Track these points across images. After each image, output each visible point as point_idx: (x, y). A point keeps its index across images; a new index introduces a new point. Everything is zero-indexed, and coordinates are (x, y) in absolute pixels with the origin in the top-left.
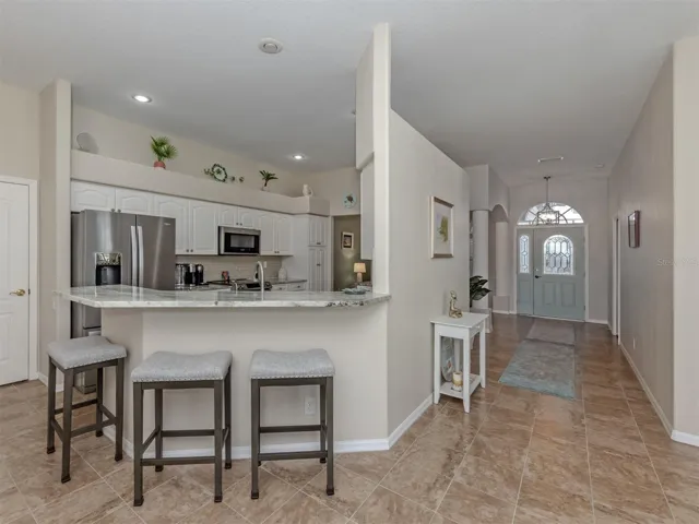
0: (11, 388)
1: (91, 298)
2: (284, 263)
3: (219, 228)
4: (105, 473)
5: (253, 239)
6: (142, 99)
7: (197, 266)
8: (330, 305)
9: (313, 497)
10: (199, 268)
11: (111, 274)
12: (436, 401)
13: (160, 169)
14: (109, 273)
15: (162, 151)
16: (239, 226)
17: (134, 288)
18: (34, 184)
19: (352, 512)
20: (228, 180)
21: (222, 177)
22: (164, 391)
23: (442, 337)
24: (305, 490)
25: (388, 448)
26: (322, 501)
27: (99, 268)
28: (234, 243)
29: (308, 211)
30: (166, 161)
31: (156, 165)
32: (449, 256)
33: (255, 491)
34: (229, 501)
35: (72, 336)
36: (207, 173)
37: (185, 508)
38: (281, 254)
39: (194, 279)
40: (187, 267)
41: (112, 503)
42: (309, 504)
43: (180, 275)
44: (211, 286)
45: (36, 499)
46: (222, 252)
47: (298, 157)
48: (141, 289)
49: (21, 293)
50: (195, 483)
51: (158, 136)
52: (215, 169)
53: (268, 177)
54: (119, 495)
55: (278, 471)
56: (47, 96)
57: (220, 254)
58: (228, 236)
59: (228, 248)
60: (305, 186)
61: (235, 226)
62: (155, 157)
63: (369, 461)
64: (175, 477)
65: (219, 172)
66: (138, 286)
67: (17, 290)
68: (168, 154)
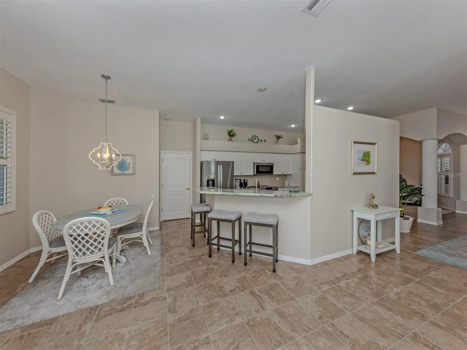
0: (185, 220)
1: (206, 191)
2: (288, 177)
3: (254, 163)
4: (204, 247)
5: (270, 167)
6: (222, 118)
7: (244, 180)
8: (276, 196)
9: (267, 271)
10: (246, 181)
11: (212, 183)
12: (355, 253)
13: (230, 142)
14: (211, 182)
15: (231, 134)
16: (263, 162)
17: (219, 189)
18: (191, 153)
19: (280, 280)
20: (259, 142)
21: (256, 141)
22: (220, 222)
23: (359, 219)
24: (265, 268)
25: (310, 264)
26: (270, 273)
27: (208, 181)
28: (261, 169)
29: (300, 152)
30: (232, 138)
31: (229, 140)
32: (374, 173)
33: (246, 263)
34: (237, 264)
35: (201, 203)
36: (249, 140)
37: (223, 262)
38: (285, 173)
39: (244, 185)
40: (240, 180)
41: (204, 255)
42: (264, 272)
43: (238, 184)
44: (250, 188)
45: (186, 249)
46: (255, 174)
47: (293, 126)
48: (221, 189)
49: (188, 189)
50: (228, 256)
51: (230, 128)
52: (253, 138)
53: (279, 137)
54: (206, 253)
55: (257, 260)
56: (195, 123)
57: (254, 175)
58: (258, 167)
59: (258, 172)
60: (299, 139)
61: (261, 162)
62: (228, 137)
63: (298, 266)
64: (223, 253)
65: (255, 139)
66: (220, 188)
67: (187, 188)
68: (233, 135)
